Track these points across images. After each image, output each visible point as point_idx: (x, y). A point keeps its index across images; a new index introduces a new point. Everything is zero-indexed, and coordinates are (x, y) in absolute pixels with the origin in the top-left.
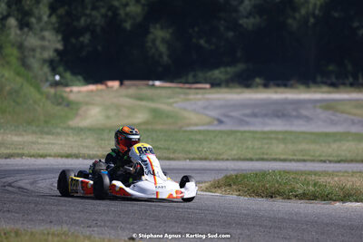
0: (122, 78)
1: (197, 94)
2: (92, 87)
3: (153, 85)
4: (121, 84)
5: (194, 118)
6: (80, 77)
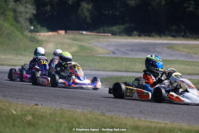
0: (66, 29)
1: (104, 38)
2: (50, 33)
3: (82, 33)
4: (66, 32)
5: (101, 50)
6: (45, 28)
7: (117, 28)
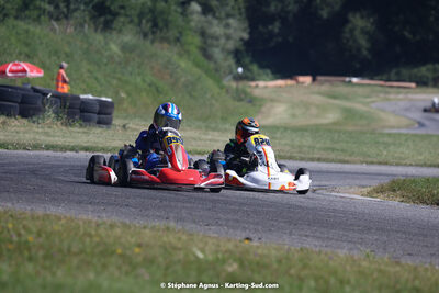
0: (315, 73)
1: (399, 93)
2: (280, 82)
3: (350, 82)
4: (314, 80)
5: (392, 120)
6: (268, 71)
7: (428, 70)
